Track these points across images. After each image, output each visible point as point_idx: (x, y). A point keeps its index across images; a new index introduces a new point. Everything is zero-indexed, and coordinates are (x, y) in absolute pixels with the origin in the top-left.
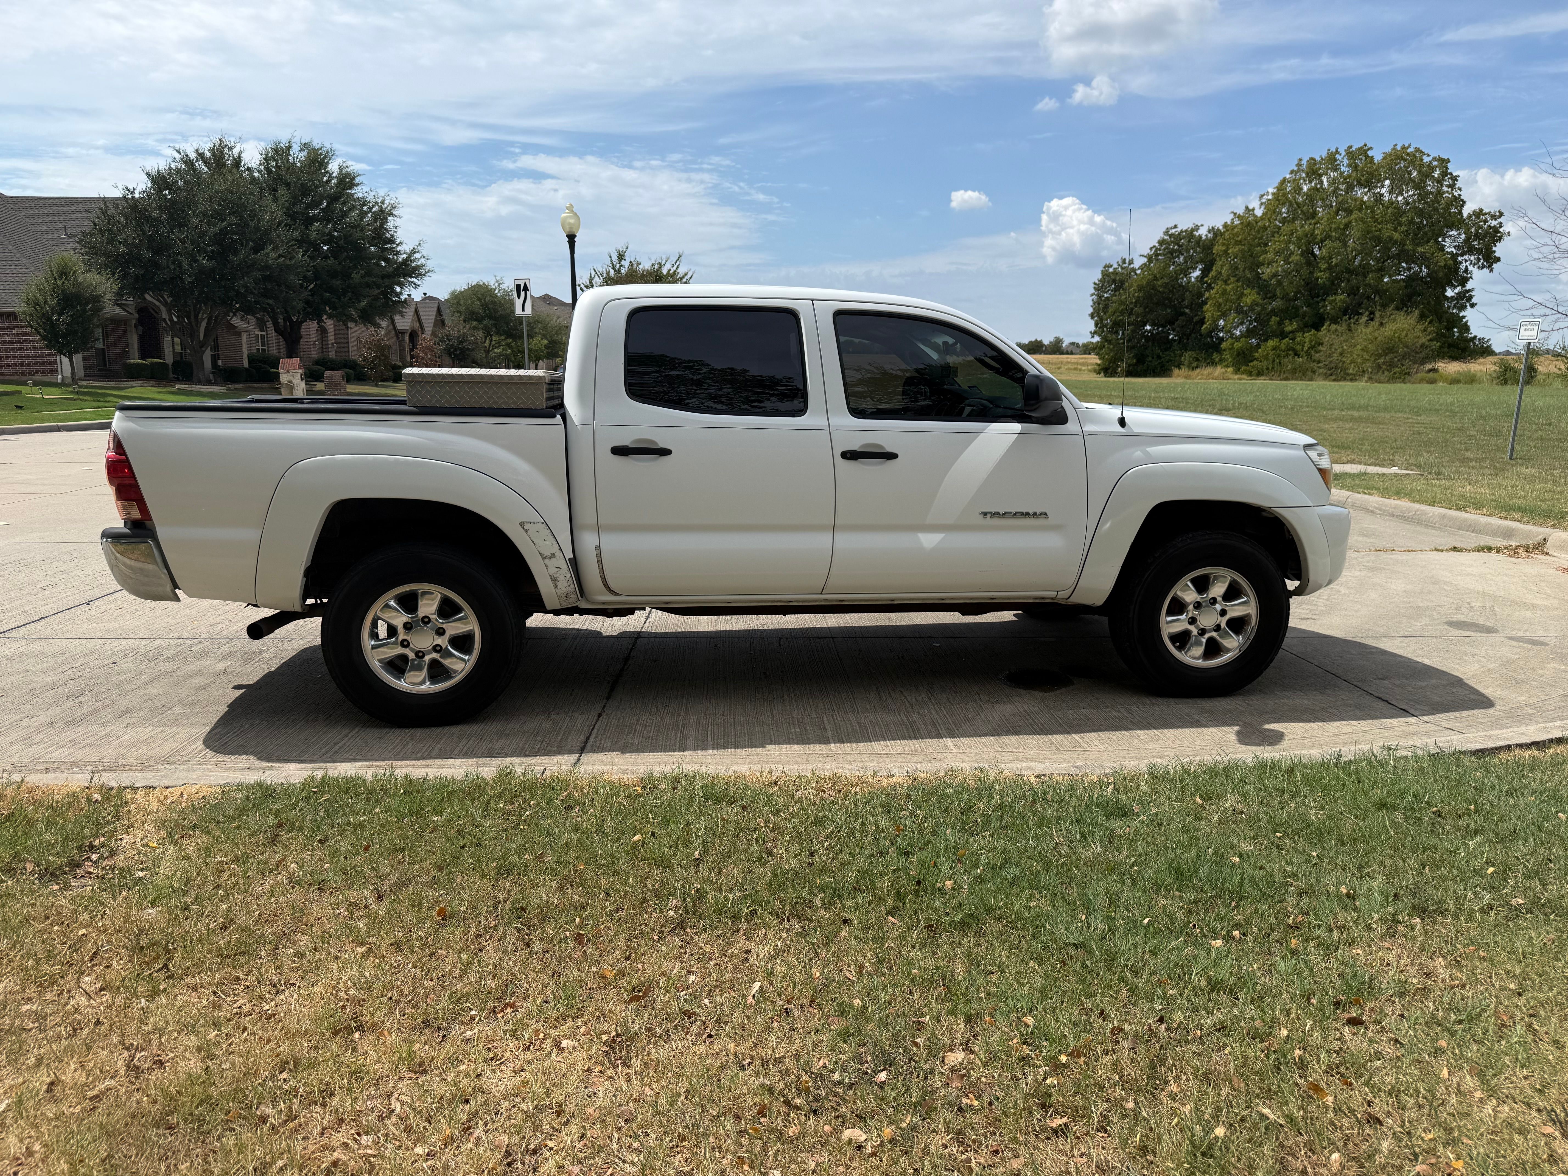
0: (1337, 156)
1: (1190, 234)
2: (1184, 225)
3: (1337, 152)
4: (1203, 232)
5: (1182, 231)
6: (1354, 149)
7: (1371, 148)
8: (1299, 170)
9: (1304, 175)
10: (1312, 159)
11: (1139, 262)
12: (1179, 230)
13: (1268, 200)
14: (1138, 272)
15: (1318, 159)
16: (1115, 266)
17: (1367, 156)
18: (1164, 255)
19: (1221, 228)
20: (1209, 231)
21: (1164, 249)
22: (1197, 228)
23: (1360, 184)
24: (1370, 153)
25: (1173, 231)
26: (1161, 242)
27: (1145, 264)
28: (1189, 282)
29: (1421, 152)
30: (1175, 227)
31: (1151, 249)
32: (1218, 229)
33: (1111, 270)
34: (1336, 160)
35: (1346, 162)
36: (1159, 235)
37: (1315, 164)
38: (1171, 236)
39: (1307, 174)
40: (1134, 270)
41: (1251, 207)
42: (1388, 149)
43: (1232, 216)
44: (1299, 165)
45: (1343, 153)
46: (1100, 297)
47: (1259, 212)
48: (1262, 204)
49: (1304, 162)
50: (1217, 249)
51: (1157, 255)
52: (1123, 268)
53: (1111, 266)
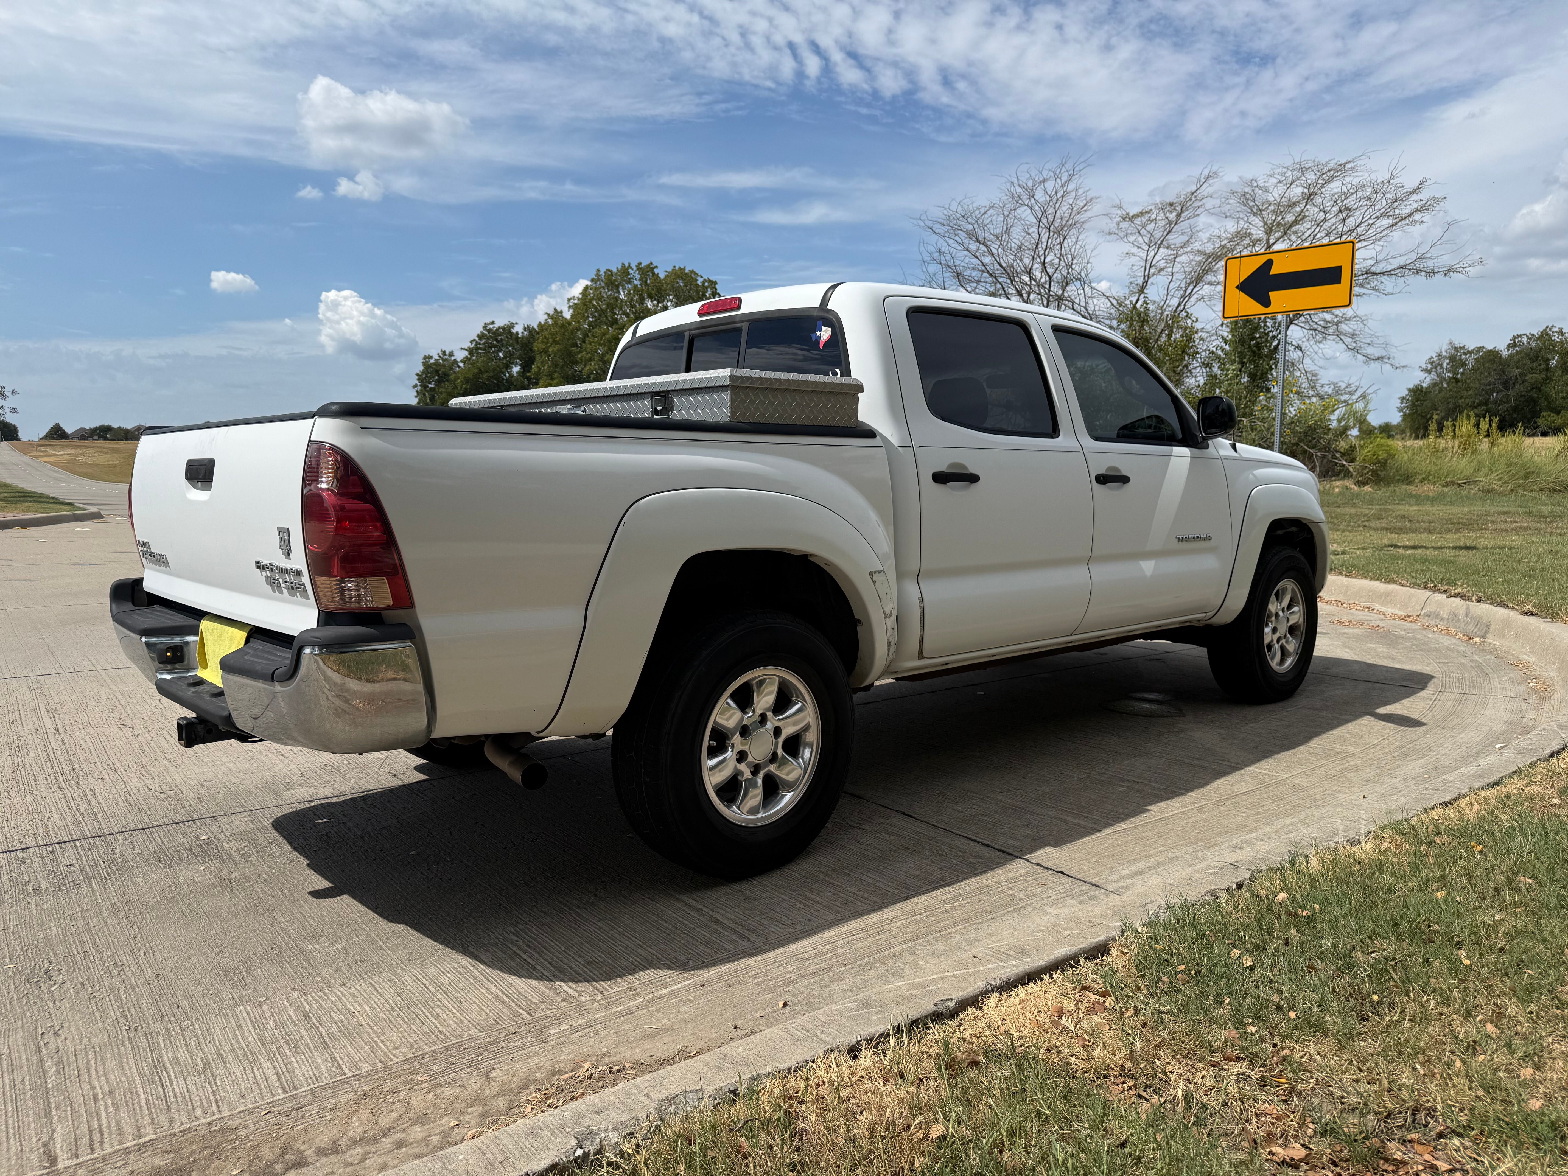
0: (630, 270)
1: (507, 330)
2: (501, 322)
3: (630, 267)
4: (518, 329)
5: (499, 328)
6: (643, 266)
7: (656, 267)
8: (598, 280)
9: (603, 284)
10: (609, 270)
11: (460, 355)
12: (496, 326)
13: (575, 304)
14: (461, 365)
15: (615, 270)
16: (437, 357)
17: (653, 274)
18: (484, 349)
19: (536, 327)
20: (525, 329)
21: (484, 344)
22: (512, 325)
23: (650, 297)
24: (656, 271)
25: (491, 326)
26: (481, 337)
27: (467, 357)
28: (511, 376)
29: (695, 273)
30: (493, 323)
31: (471, 342)
32: (533, 329)
33: (432, 361)
34: (628, 274)
35: (638, 276)
36: (479, 329)
37: (612, 275)
38: (489, 331)
39: (606, 284)
40: (455, 361)
41: (559, 310)
42: (670, 269)
43: (546, 317)
44: (598, 275)
45: (635, 268)
46: (424, 387)
47: (567, 315)
48: (570, 307)
49: (602, 273)
50: (537, 346)
51: (477, 349)
52: (444, 360)
53: (431, 357)
